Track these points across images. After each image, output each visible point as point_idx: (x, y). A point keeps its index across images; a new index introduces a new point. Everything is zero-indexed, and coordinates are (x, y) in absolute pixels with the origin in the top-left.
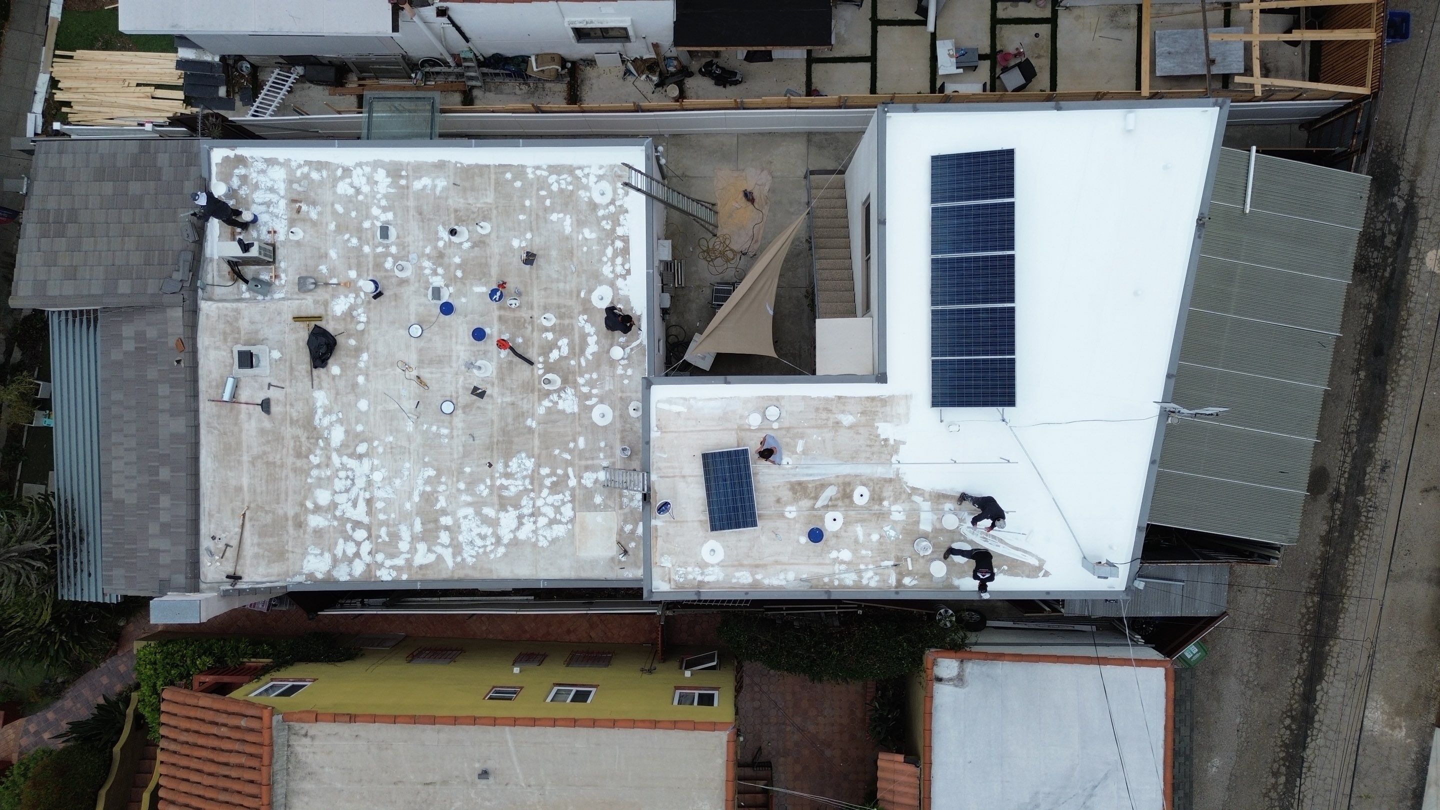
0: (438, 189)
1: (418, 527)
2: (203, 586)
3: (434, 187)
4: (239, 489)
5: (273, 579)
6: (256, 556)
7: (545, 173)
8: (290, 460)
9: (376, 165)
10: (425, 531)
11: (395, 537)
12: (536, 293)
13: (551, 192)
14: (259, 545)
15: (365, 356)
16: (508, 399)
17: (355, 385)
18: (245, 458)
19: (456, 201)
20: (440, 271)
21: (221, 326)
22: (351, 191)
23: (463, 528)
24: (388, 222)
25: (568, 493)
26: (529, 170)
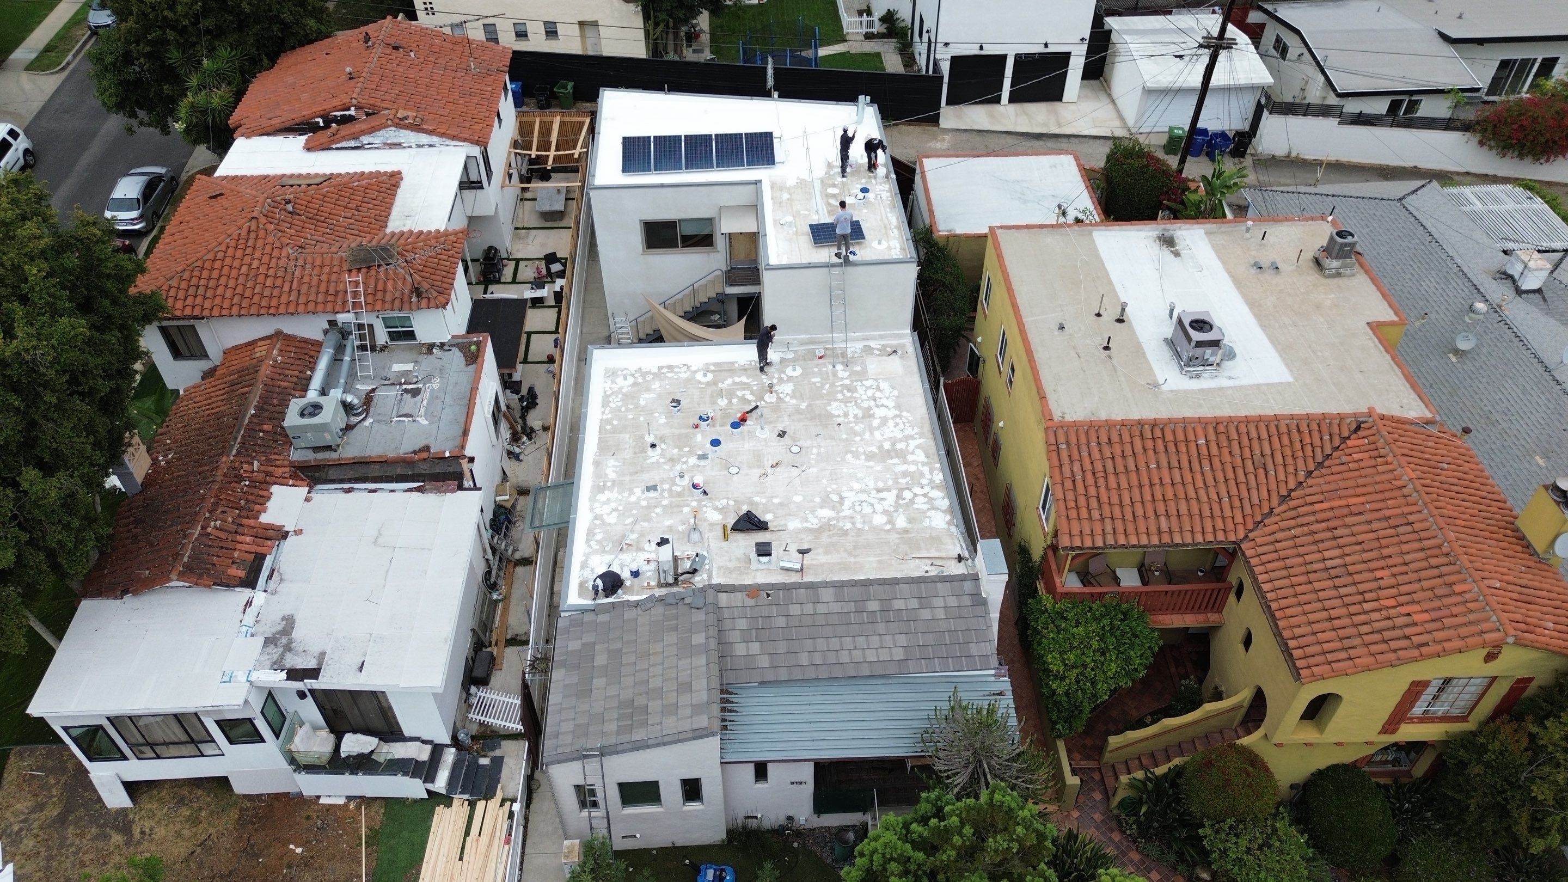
0: (617, 464)
1: (896, 461)
3: (614, 466)
4: (880, 562)
5: (957, 542)
6: (939, 550)
7: (608, 409)
8: (850, 538)
9: (592, 499)
10: (897, 456)
11: (905, 474)
12: (700, 408)
13: (622, 406)
14: (928, 549)
15: (757, 499)
16: (786, 419)
17: (781, 504)
19: (628, 454)
23: (891, 435)
24: (642, 491)
25: (855, 384)
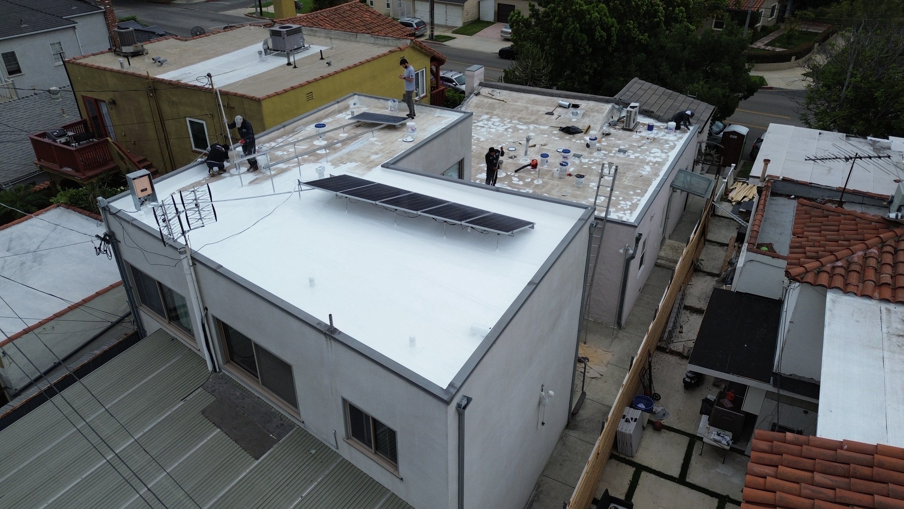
0: (641, 172)
2: (480, 87)
3: (644, 171)
4: (516, 102)
5: (469, 103)
6: (483, 101)
8: (519, 116)
9: (666, 160)
12: (557, 182)
14: (487, 103)
15: (557, 139)
17: (544, 134)
18: (529, 105)
19: (631, 174)
20: (590, 162)
21: (597, 108)
22: (653, 151)
24: (629, 156)
26: (639, 198)
